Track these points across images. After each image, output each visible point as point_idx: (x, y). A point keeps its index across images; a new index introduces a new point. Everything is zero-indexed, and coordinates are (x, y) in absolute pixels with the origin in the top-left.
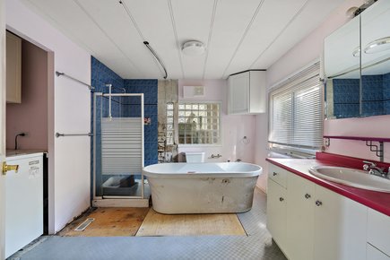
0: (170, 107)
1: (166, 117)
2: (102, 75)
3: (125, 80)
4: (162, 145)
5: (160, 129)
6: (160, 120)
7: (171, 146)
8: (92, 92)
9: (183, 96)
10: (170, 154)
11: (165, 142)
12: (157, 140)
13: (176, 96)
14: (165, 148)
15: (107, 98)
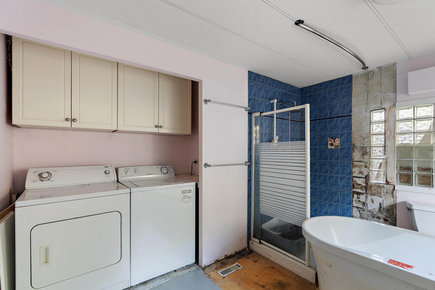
0: (378, 116)
1: (369, 135)
2: (265, 91)
3: (302, 89)
4: (361, 181)
5: (356, 155)
6: (356, 140)
7: (379, 186)
8: (250, 114)
9: (407, 92)
10: (378, 200)
11: (367, 178)
12: (351, 173)
13: (391, 95)
14: (367, 187)
15: (272, 117)
